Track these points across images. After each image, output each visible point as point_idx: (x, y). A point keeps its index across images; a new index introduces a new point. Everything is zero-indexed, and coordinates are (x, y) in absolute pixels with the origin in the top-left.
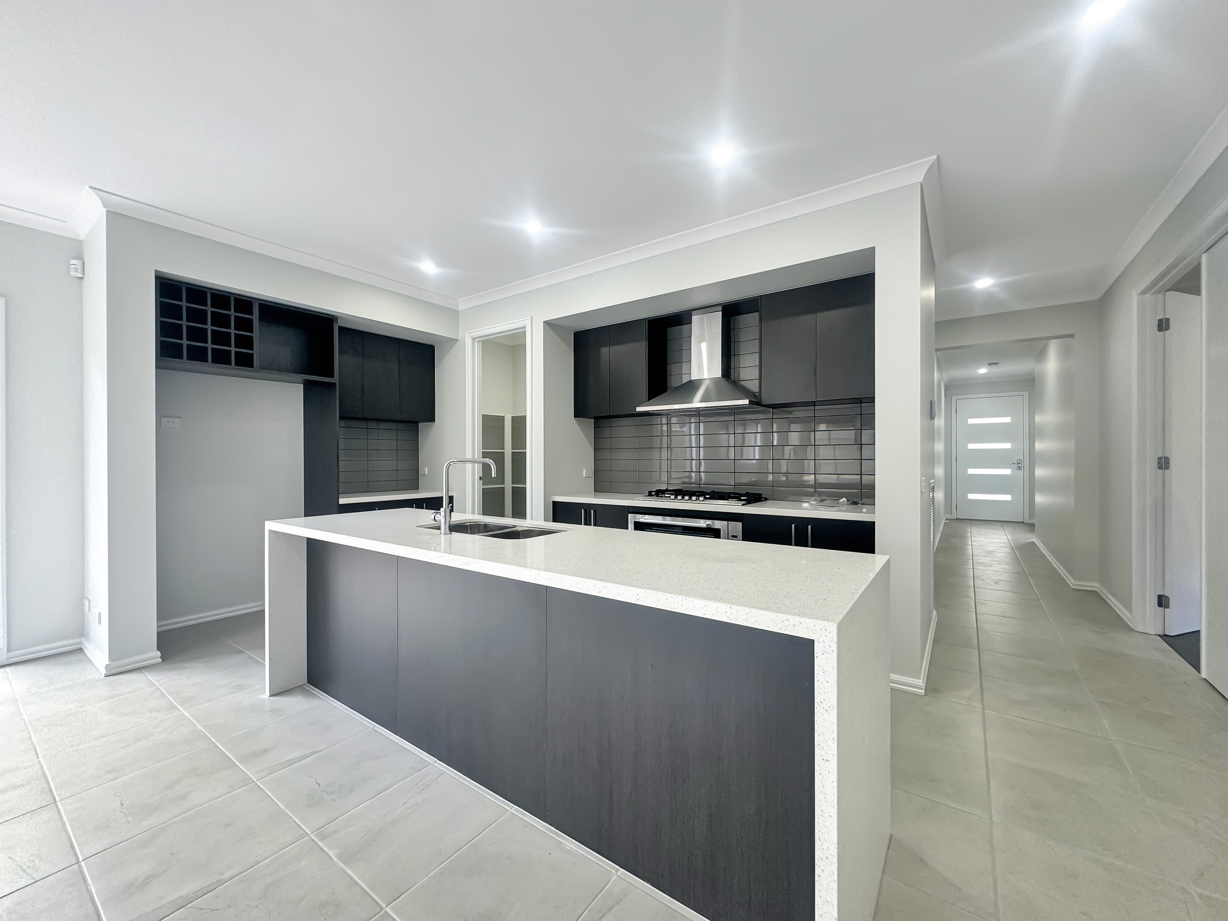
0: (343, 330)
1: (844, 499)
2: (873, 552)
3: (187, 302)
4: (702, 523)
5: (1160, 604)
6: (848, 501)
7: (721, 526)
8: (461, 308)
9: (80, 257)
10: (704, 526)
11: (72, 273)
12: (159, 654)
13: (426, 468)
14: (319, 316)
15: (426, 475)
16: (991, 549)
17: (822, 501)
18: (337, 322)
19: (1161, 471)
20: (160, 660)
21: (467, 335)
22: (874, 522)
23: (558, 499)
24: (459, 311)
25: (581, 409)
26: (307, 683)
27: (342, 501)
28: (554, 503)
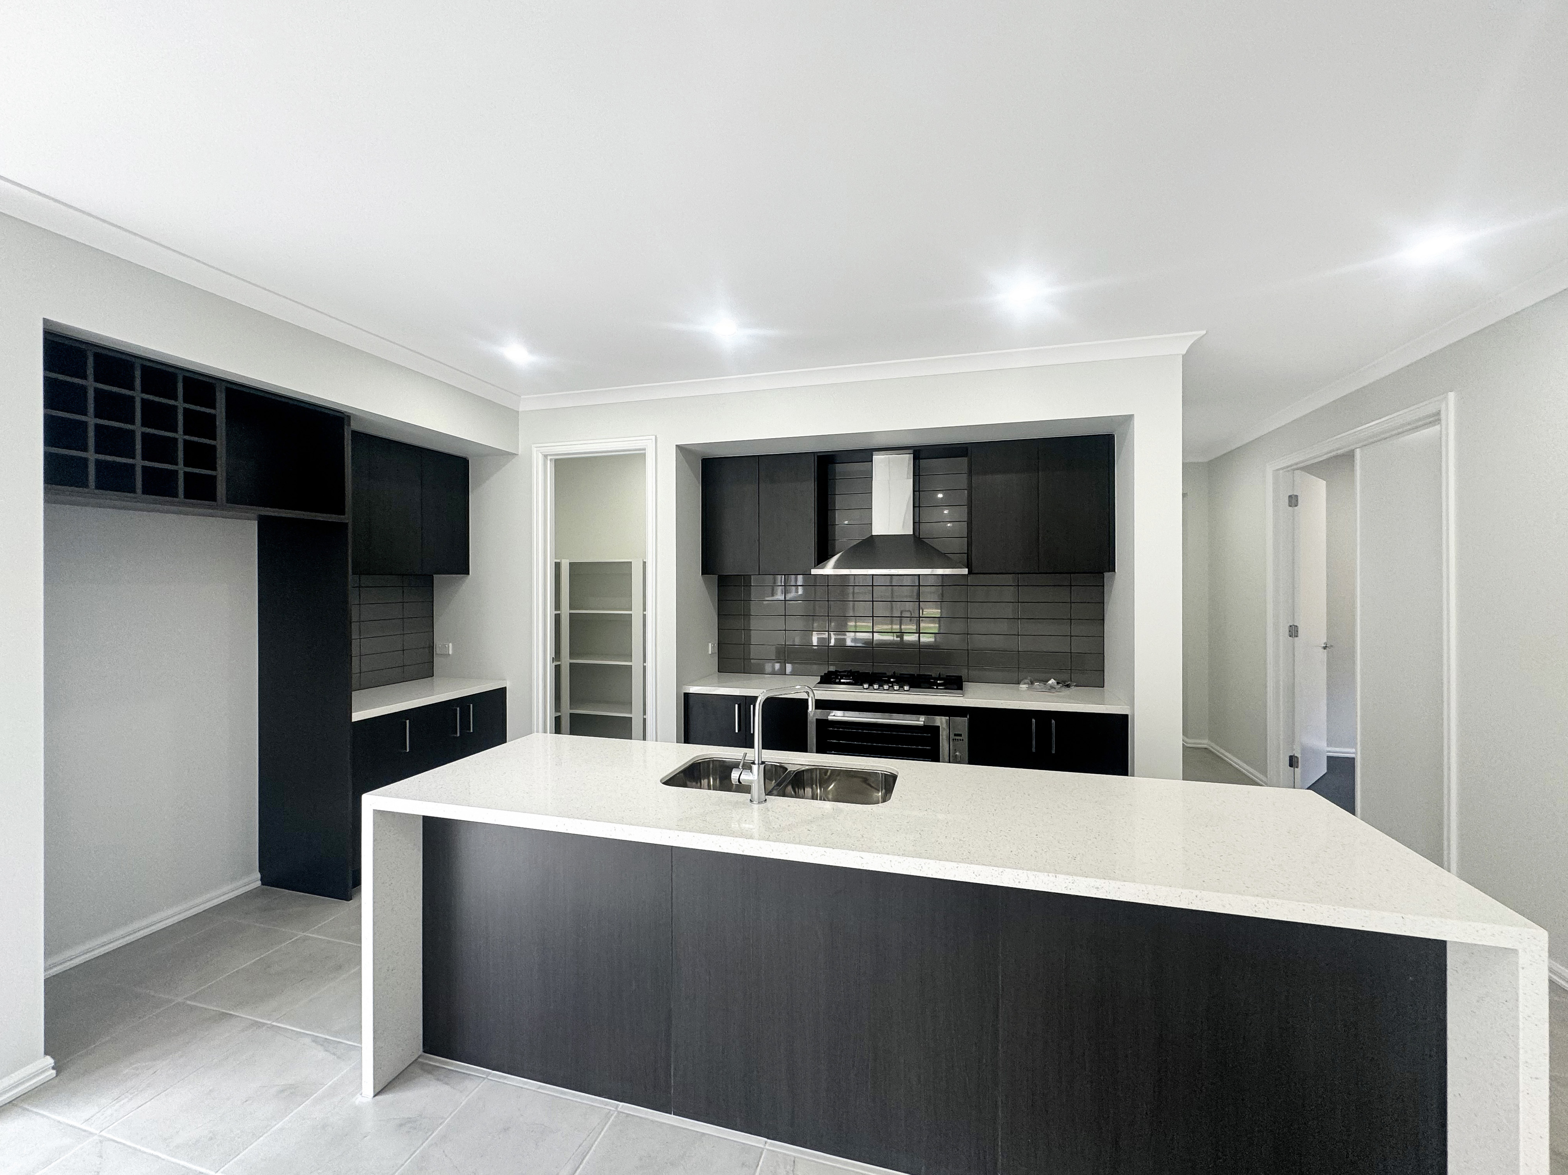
0: (357, 436)
3: (96, 380)
4: (917, 721)
5: (1291, 765)
7: (941, 722)
8: (520, 410)
12: (50, 1061)
13: (450, 642)
14: (321, 413)
15: (449, 655)
18: (349, 425)
19: (1291, 638)
20: (53, 1072)
21: (534, 450)
23: (693, 689)
24: (518, 412)
25: (709, 564)
26: (424, 1052)
27: (357, 716)
28: (687, 696)
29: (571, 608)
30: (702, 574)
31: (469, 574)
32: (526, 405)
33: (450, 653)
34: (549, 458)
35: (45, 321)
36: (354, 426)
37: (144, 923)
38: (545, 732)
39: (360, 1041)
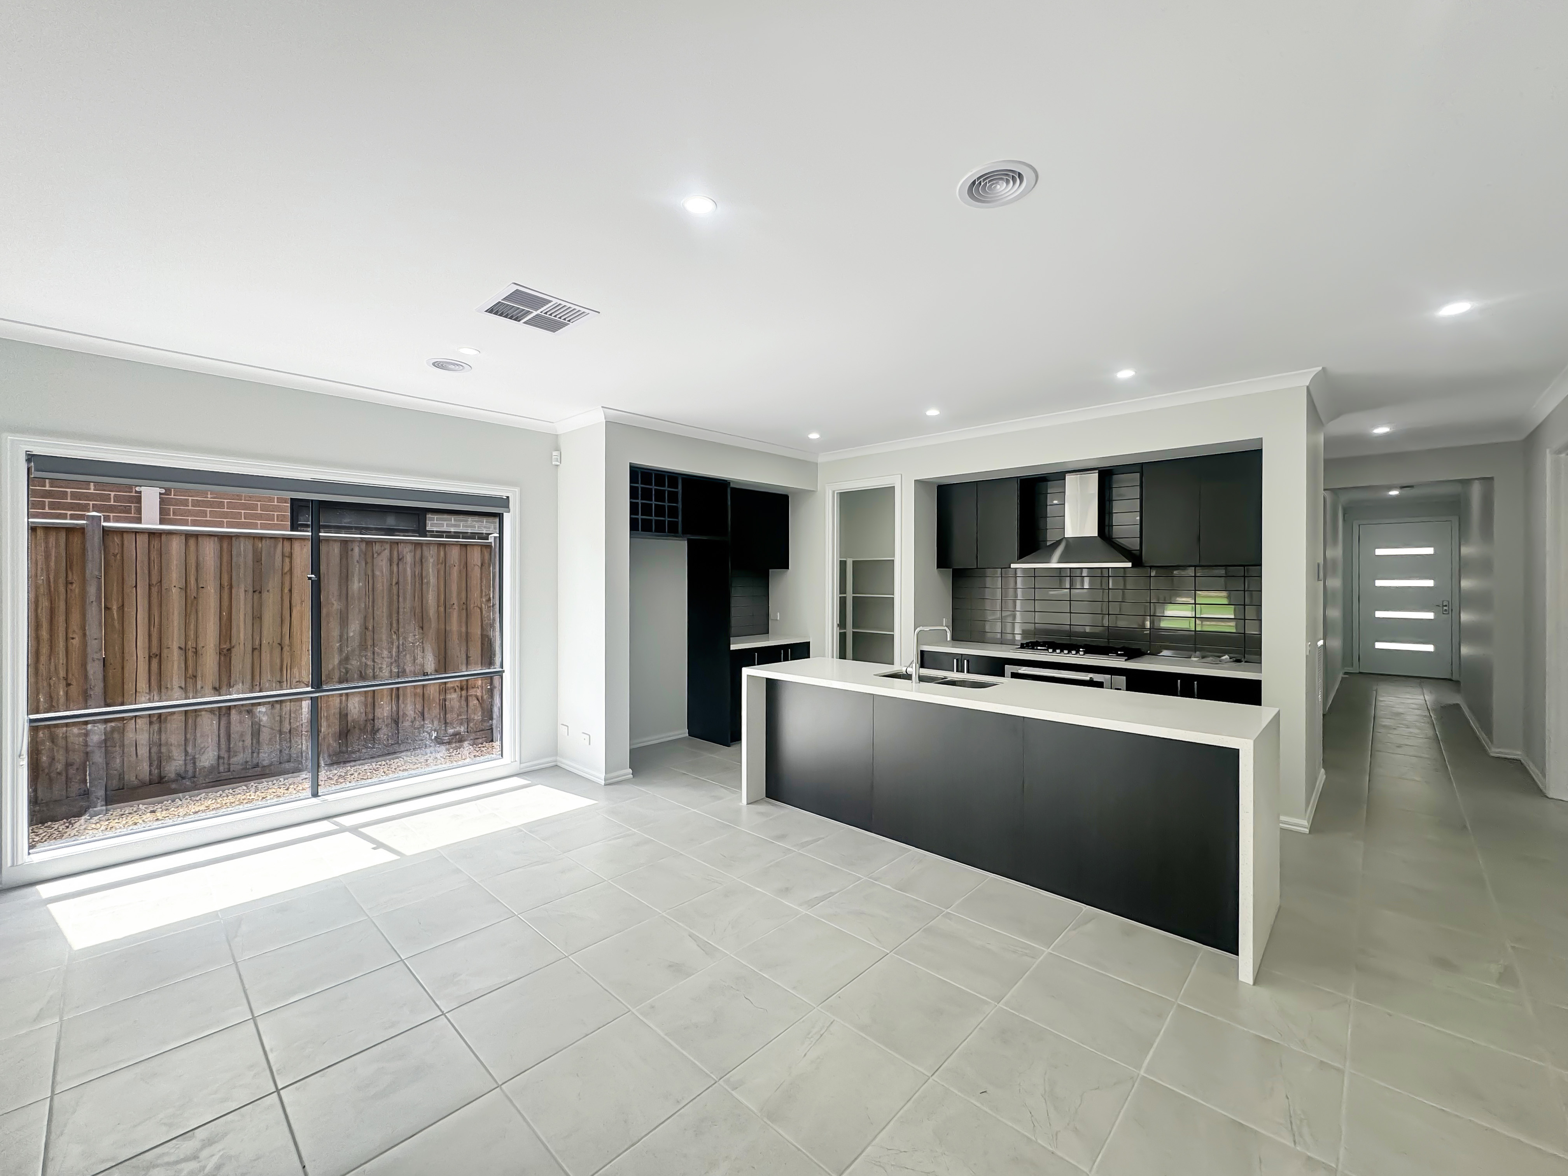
1: (1226, 657)
2: (1260, 704)
3: (641, 484)
4: (1086, 677)
6: (1230, 658)
7: (1105, 679)
8: (820, 461)
9: (557, 449)
10: (1088, 678)
11: (553, 463)
12: (630, 771)
13: (778, 613)
15: (777, 620)
16: (1401, 710)
17: (1203, 657)
18: (728, 487)
20: (632, 774)
22: (1261, 681)
23: (926, 648)
24: (817, 464)
25: (943, 560)
26: (766, 797)
27: (733, 647)
28: (922, 652)
29: (853, 593)
30: (937, 568)
31: (788, 569)
32: (822, 459)
33: (778, 619)
34: (836, 492)
35: (630, 463)
36: (732, 485)
37: (657, 737)
38: (833, 657)
39: (741, 790)
